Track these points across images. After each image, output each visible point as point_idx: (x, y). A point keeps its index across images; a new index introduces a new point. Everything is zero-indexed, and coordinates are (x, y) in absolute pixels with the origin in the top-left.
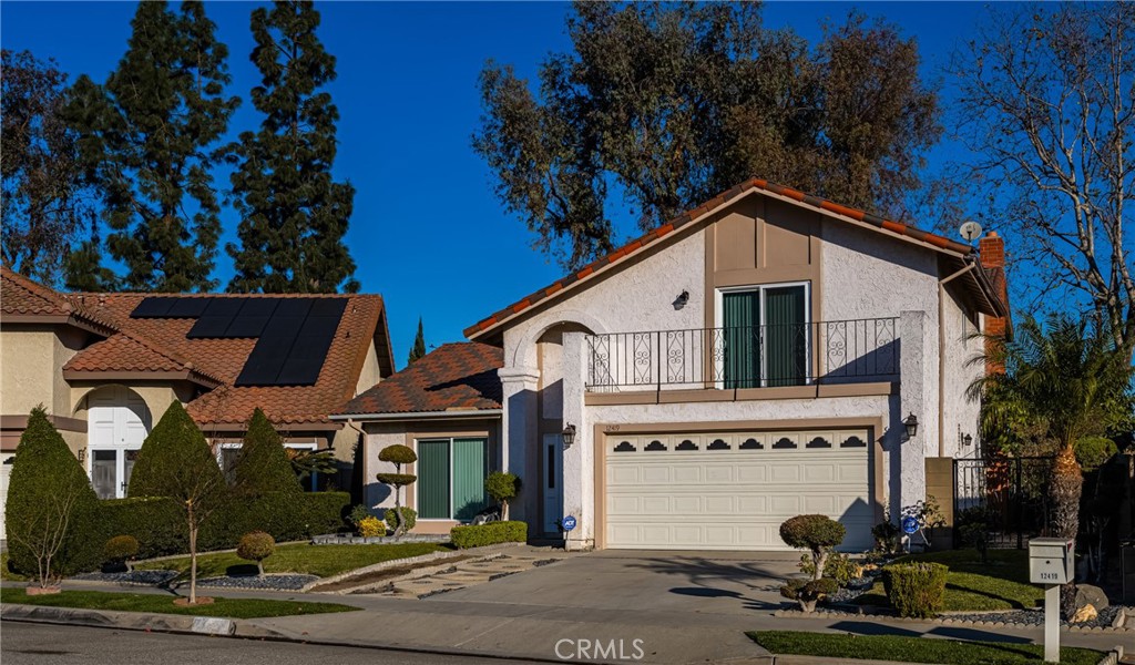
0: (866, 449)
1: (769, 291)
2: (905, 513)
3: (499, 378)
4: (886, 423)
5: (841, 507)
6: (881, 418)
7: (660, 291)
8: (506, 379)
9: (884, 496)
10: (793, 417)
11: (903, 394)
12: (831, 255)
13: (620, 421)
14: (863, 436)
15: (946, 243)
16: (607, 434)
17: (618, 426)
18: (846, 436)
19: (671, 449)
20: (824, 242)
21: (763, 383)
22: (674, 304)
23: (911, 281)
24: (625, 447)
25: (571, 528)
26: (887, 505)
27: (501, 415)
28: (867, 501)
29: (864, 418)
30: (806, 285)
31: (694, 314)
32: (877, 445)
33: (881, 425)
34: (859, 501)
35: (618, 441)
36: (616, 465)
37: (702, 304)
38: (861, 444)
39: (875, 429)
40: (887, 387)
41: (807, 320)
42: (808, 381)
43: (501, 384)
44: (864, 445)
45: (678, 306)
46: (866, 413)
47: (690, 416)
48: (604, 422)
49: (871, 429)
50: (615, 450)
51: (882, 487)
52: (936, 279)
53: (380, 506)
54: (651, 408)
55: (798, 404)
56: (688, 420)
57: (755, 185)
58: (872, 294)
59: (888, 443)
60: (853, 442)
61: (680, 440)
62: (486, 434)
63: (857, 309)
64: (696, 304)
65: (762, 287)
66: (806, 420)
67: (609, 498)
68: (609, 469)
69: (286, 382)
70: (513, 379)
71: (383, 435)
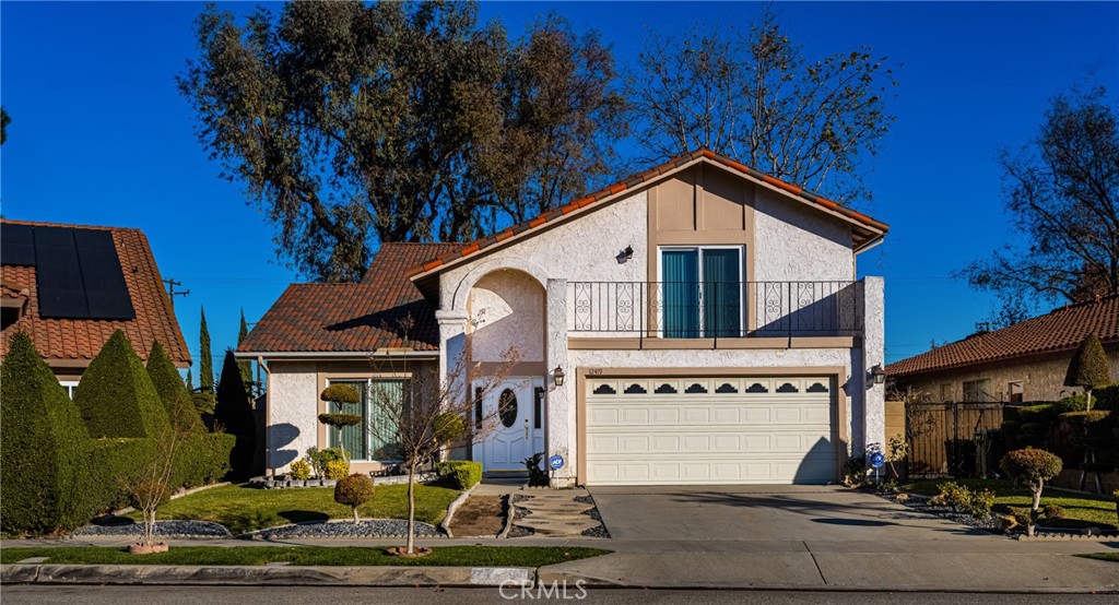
0: (828, 394)
1: (706, 252)
2: (869, 449)
3: (436, 320)
4: (849, 372)
5: (807, 445)
6: (844, 367)
7: (604, 245)
8: (444, 321)
9: (847, 434)
10: (767, 365)
11: (867, 347)
12: (762, 222)
13: (602, 365)
14: (826, 383)
15: (870, 221)
16: (588, 377)
17: (600, 370)
18: (811, 382)
19: (651, 392)
20: (756, 212)
21: (702, 334)
22: (617, 257)
23: (831, 252)
24: (605, 390)
25: (560, 466)
26: (850, 443)
27: (438, 357)
28: (829, 439)
29: (829, 367)
30: (740, 247)
31: (637, 268)
32: (841, 391)
33: (844, 373)
34: (823, 439)
35: (598, 384)
36: (596, 408)
37: (644, 259)
38: (823, 389)
39: (840, 377)
40: (849, 341)
41: (741, 280)
42: (742, 334)
43: (438, 326)
44: (827, 391)
45: (621, 260)
46: (831, 363)
47: (671, 362)
48: (586, 365)
49: (834, 378)
50: (595, 392)
51: (845, 427)
52: (851, 251)
53: (286, 448)
54: (634, 353)
55: (772, 353)
56: (669, 365)
57: (704, 155)
58: (797, 260)
59: (850, 389)
60: (817, 388)
61: (659, 383)
62: (409, 375)
63: (785, 272)
64: (638, 260)
65: (700, 247)
66: (779, 368)
67: (589, 437)
68: (588, 409)
69: (102, 316)
70: (452, 321)
71: (289, 375)
